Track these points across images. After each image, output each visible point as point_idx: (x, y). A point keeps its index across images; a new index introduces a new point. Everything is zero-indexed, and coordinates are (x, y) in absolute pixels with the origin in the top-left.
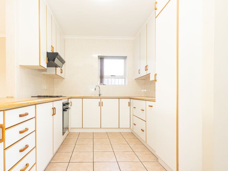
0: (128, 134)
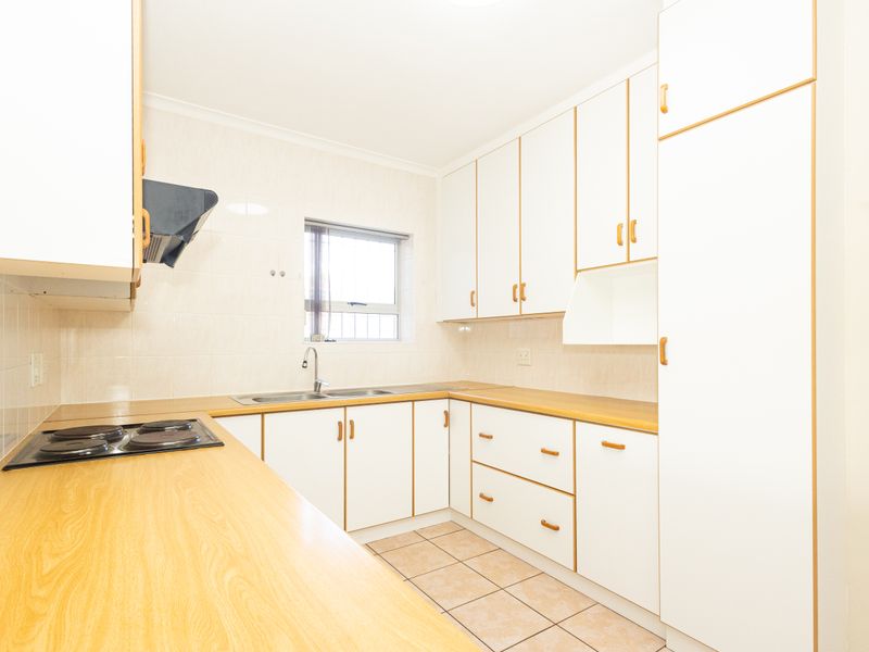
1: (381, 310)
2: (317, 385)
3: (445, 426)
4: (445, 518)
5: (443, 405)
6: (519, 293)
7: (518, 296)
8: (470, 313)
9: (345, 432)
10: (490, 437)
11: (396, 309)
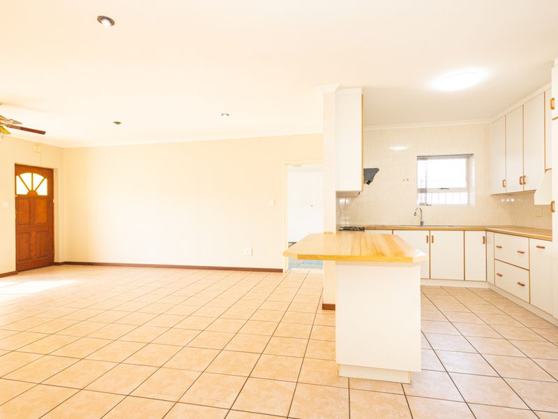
0: (484, 290)
1: (459, 190)
2: (422, 223)
3: (484, 243)
4: (486, 286)
5: (483, 233)
6: (523, 181)
7: (522, 182)
8: (503, 191)
9: (430, 240)
10: (501, 247)
11: (468, 189)
